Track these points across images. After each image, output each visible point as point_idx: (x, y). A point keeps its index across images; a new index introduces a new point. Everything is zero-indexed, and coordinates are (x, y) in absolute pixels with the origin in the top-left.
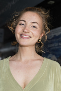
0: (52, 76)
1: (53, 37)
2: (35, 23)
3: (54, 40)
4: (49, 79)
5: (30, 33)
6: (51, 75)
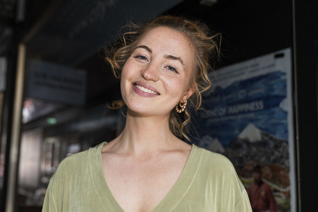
0: (211, 194)
3: (218, 99)
4: (204, 200)
5: (159, 81)
6: (209, 192)
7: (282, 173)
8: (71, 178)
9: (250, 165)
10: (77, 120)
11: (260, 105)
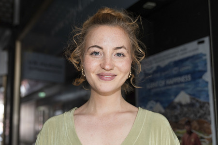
0: (153, 142)
1: (155, 68)
2: (121, 48)
3: (158, 75)
5: (115, 68)
6: (152, 140)
7: (206, 125)
8: (52, 134)
9: (182, 120)
10: (60, 93)
11: (189, 78)
